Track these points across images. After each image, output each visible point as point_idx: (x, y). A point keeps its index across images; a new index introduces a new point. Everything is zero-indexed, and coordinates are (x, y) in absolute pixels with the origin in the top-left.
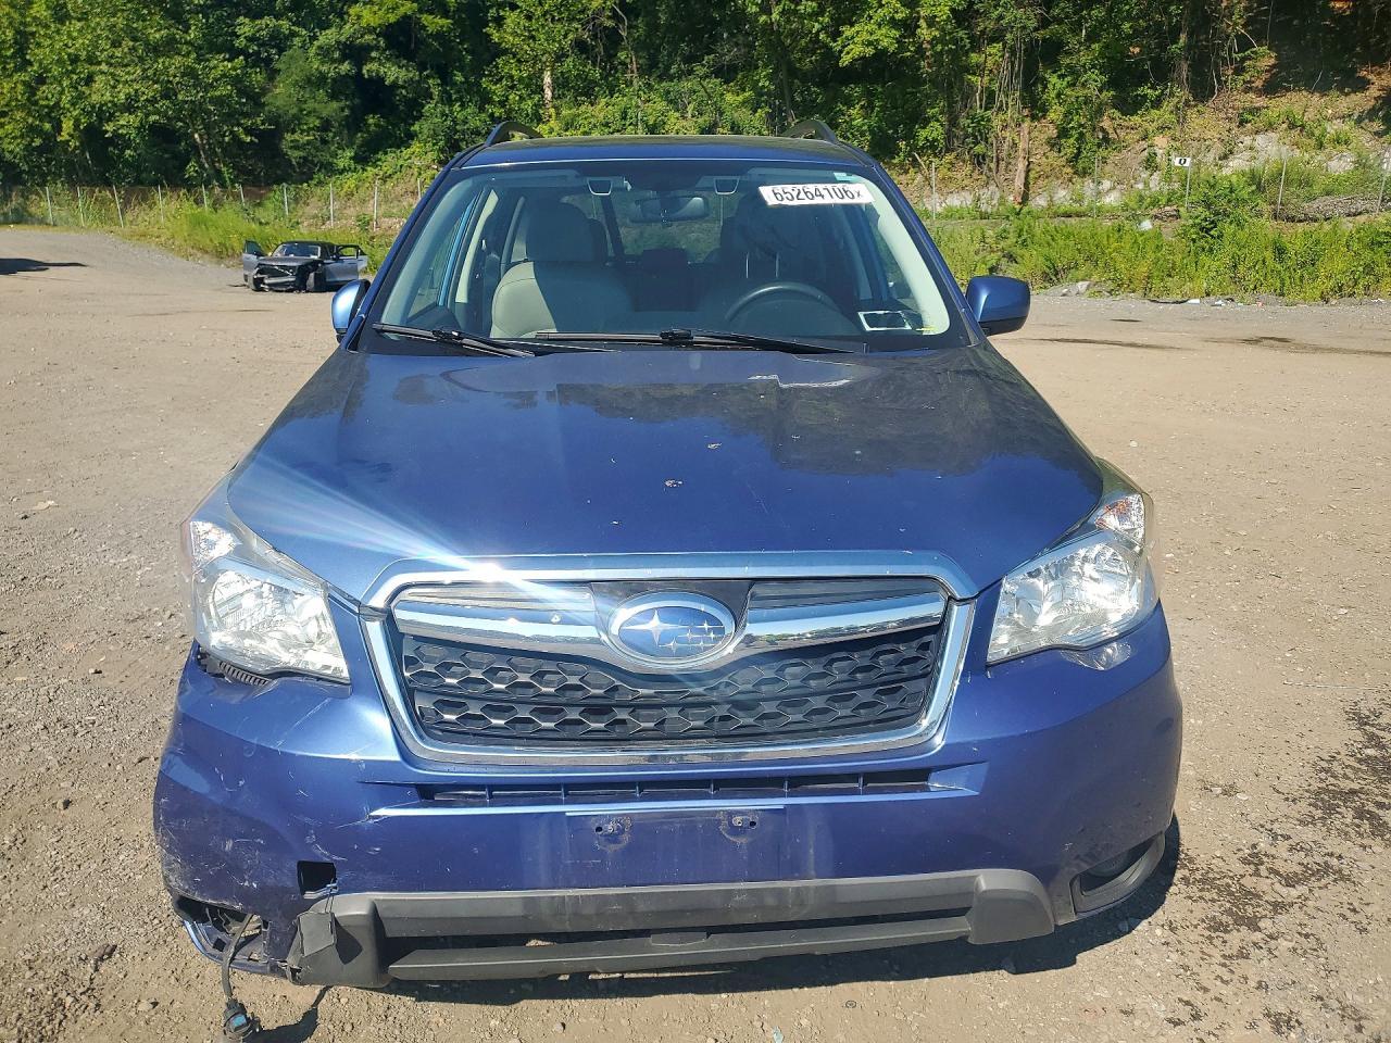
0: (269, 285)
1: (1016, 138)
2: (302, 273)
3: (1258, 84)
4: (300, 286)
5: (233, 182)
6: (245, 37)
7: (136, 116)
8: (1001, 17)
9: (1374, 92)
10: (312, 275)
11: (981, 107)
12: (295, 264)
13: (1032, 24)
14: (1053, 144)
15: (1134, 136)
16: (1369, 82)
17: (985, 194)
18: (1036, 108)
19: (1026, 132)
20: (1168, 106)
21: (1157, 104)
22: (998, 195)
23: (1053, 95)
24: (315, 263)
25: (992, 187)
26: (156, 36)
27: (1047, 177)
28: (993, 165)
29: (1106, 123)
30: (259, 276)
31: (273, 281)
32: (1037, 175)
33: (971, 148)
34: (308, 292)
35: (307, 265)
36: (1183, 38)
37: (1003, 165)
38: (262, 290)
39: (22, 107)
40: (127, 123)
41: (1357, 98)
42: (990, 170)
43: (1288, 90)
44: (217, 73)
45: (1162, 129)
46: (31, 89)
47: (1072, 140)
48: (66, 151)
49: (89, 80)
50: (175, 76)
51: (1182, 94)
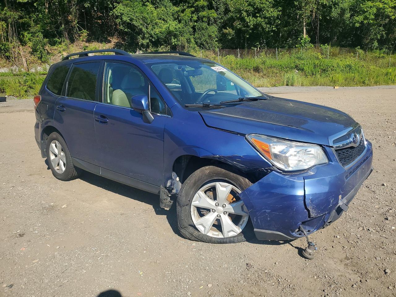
1: (19, 51)
3: (85, 39)
8: (6, 14)
9: (113, 43)
11: (5, 41)
13: (17, 17)
14: (32, 53)
15: (56, 52)
16: (111, 41)
17: (13, 68)
18: (23, 43)
19: (22, 50)
20: (63, 44)
21: (60, 43)
22: (18, 68)
23: (27, 39)
25: (15, 66)
27: (33, 63)
28: (13, 59)
29: (47, 48)
32: (29, 63)
33: (4, 54)
36: (63, 26)
37: (17, 59)
41: (109, 44)
42: (13, 61)
43: (93, 42)
45: (64, 50)
47: (38, 53)
51: (67, 41)
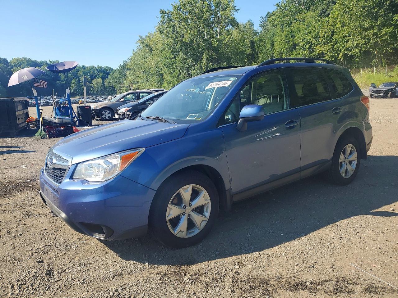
0: (375, 96)
2: (386, 92)
4: (385, 96)
5: (385, 64)
6: (396, 20)
7: (358, 49)
10: (390, 93)
12: (384, 90)
24: (392, 89)
26: (367, 25)
30: (372, 93)
31: (376, 95)
34: (388, 98)
35: (389, 90)
38: (373, 98)
39: (330, 51)
40: (355, 51)
44: (384, 33)
46: (333, 46)
48: (340, 61)
49: (347, 41)
50: (370, 36)
